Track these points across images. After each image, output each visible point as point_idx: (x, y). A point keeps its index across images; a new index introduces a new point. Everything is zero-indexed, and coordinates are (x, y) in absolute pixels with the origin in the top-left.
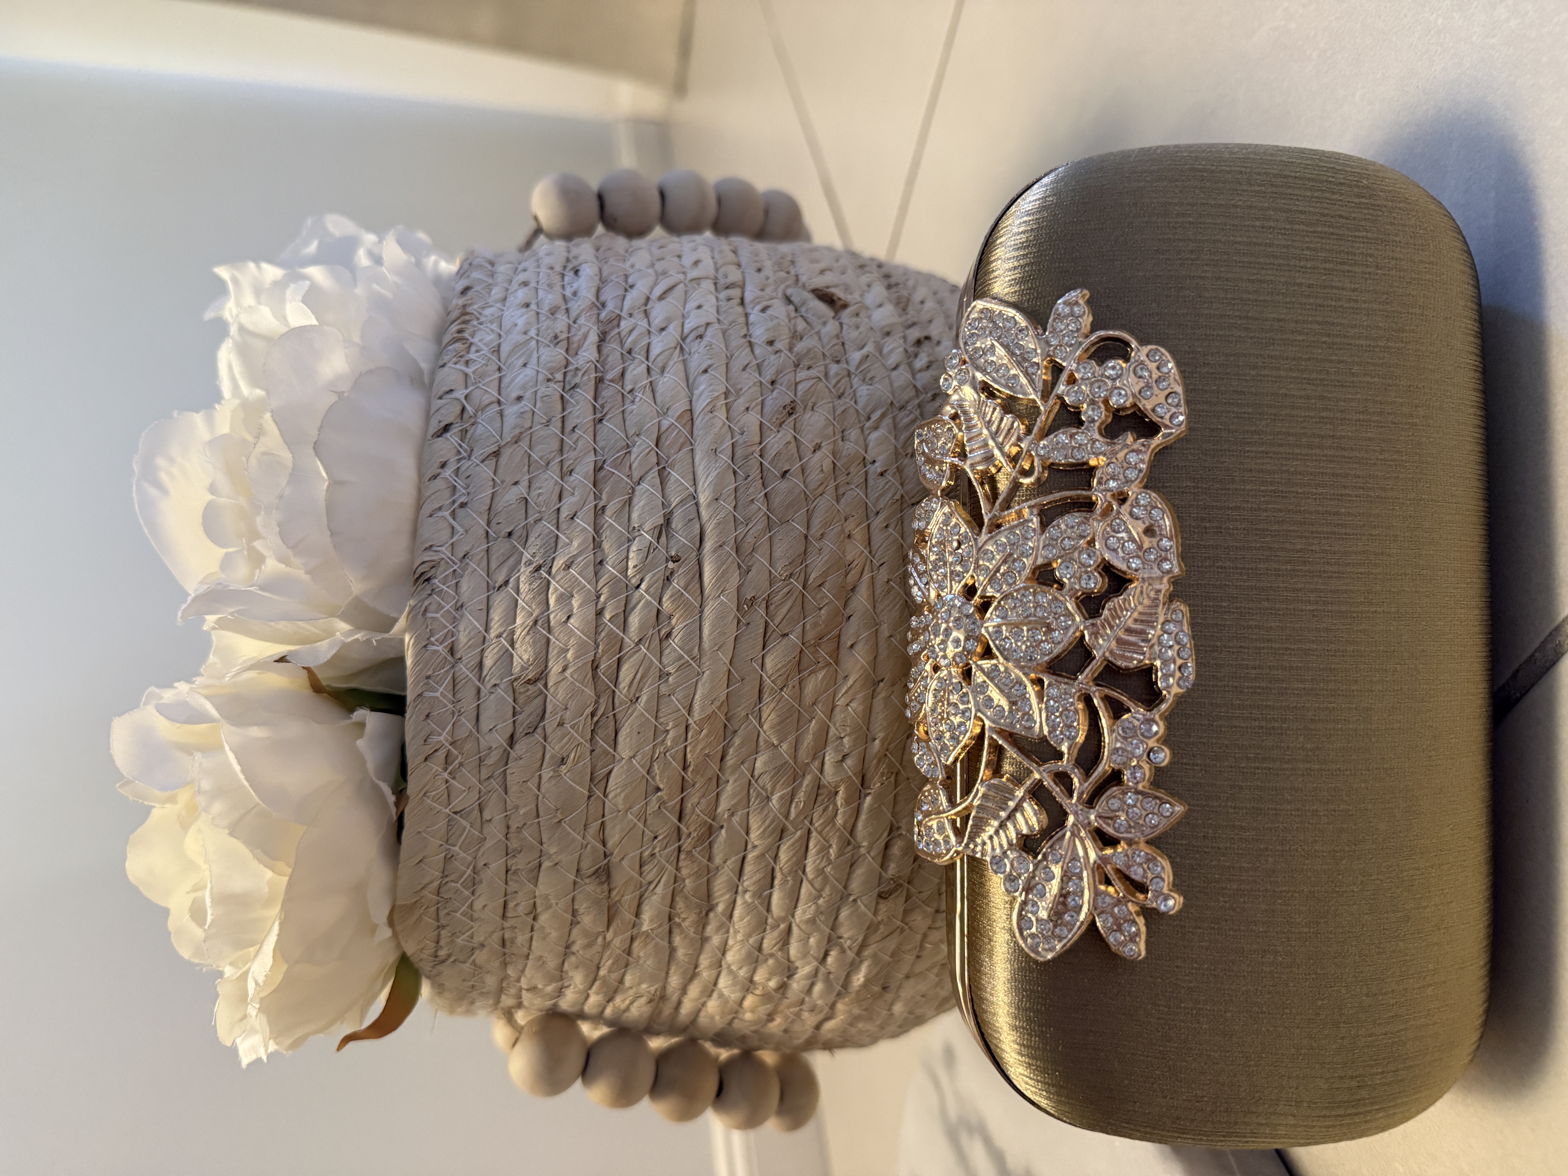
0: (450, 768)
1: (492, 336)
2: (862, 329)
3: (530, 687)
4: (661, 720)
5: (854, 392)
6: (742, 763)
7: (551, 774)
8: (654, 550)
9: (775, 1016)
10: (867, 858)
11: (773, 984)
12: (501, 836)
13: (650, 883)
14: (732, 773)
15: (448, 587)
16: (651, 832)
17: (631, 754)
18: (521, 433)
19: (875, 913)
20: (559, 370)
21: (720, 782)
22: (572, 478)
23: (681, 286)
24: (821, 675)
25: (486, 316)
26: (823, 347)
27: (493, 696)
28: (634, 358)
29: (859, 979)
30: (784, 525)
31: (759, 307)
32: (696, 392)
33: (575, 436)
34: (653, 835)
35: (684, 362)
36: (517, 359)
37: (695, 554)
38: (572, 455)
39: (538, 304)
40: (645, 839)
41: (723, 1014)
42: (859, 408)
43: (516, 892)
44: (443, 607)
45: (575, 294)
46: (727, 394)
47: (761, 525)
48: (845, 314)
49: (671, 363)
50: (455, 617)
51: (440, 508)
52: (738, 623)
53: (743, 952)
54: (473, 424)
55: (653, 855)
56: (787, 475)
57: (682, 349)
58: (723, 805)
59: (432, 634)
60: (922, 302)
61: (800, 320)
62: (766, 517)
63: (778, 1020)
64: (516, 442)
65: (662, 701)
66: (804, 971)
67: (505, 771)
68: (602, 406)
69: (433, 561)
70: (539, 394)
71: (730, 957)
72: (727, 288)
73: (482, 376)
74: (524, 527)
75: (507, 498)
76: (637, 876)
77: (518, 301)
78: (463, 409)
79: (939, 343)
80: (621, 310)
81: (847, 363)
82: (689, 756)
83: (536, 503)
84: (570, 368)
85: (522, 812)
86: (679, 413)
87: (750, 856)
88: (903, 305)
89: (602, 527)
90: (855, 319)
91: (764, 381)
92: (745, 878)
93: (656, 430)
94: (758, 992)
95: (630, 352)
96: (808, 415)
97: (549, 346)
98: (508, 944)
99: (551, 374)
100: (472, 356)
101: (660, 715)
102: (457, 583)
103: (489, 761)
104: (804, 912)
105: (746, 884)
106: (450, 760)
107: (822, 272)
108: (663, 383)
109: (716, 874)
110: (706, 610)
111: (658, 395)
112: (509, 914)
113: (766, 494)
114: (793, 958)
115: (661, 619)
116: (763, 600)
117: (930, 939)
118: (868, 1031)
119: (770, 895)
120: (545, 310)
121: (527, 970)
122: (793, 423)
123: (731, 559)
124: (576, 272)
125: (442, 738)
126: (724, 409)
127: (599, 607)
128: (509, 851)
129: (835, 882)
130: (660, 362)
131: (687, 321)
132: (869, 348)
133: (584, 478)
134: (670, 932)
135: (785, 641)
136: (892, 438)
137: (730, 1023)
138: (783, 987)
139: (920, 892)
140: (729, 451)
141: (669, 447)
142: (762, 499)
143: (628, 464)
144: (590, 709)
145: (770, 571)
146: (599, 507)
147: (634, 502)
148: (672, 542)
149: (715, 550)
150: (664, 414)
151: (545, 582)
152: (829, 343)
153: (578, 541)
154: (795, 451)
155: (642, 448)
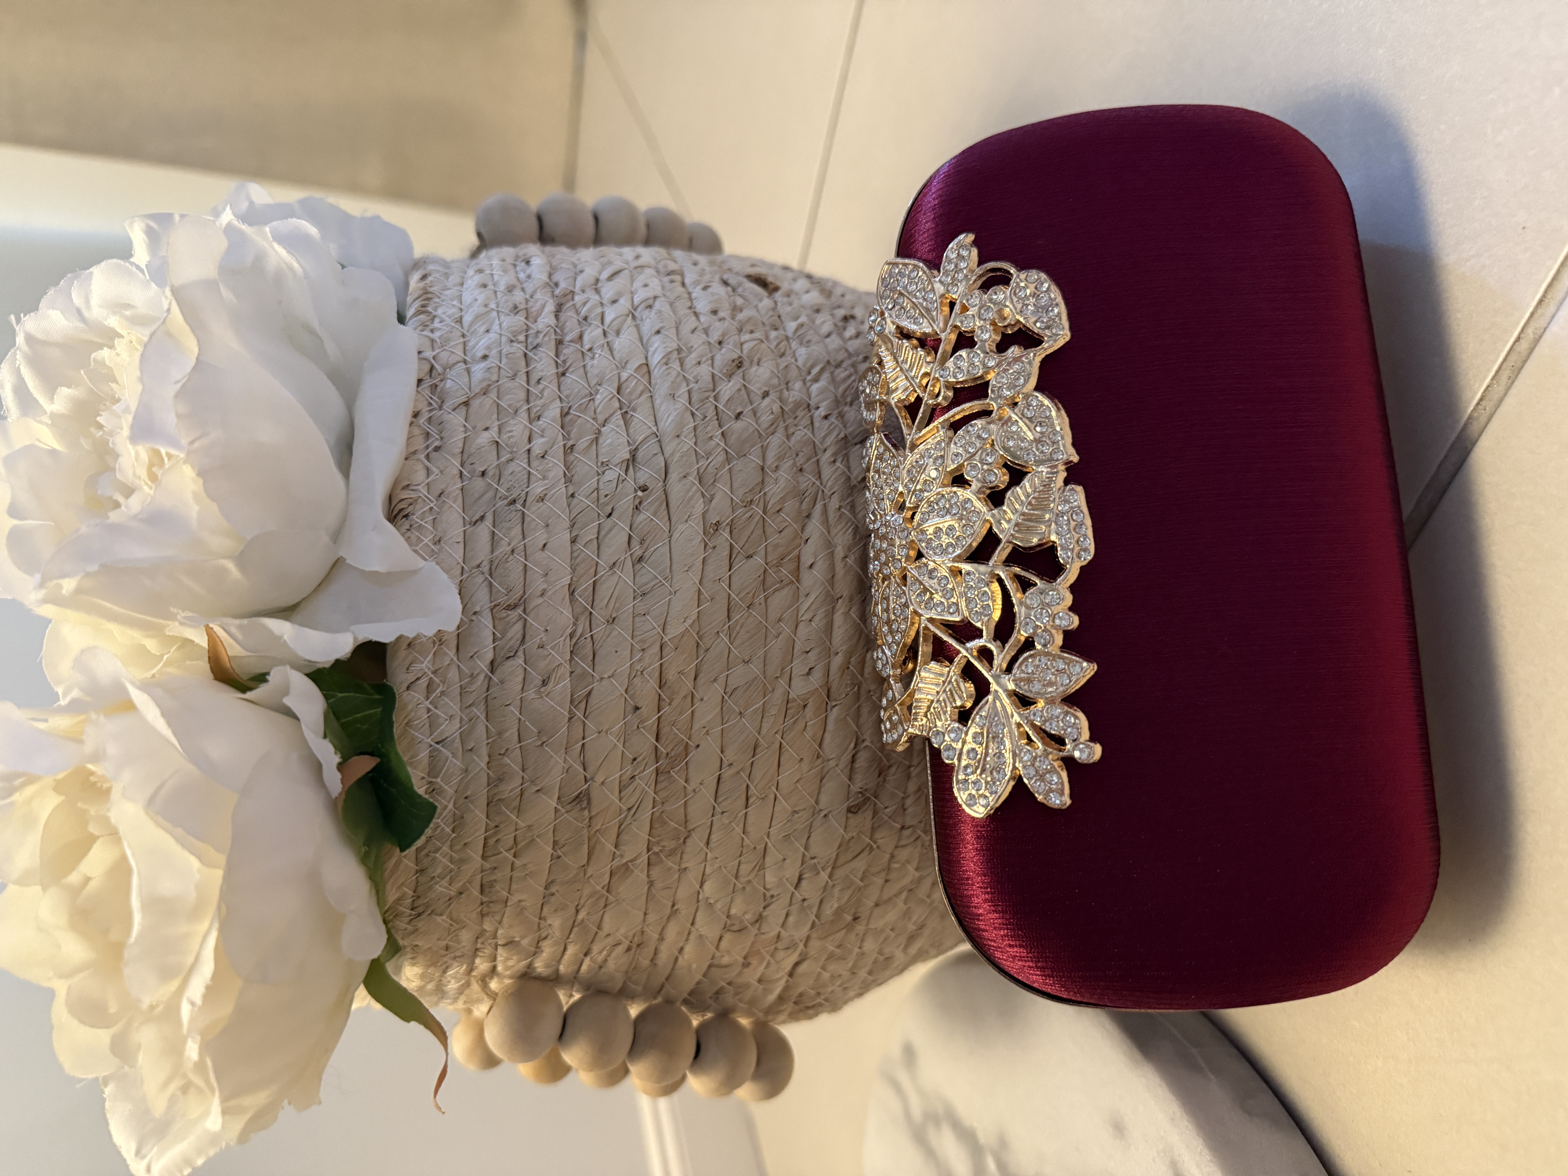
0: (432, 697)
1: (454, 310)
2: (793, 306)
3: (509, 612)
4: (637, 639)
5: (794, 353)
6: (715, 680)
7: (532, 696)
8: (623, 481)
9: (749, 960)
10: (836, 771)
11: (749, 916)
12: (482, 765)
13: (629, 809)
14: (707, 691)
15: (426, 523)
16: (631, 753)
17: (611, 674)
18: (489, 385)
19: (846, 829)
20: (521, 332)
21: (695, 699)
22: (540, 422)
23: (626, 271)
24: (784, 593)
25: (447, 296)
26: (762, 317)
27: (473, 624)
28: (590, 324)
30: (742, 459)
31: (701, 287)
32: (652, 349)
33: (541, 386)
34: (631, 757)
35: (637, 327)
36: (479, 326)
37: (661, 484)
38: (540, 402)
39: (494, 285)
40: (625, 762)
41: (702, 961)
42: (800, 363)
43: (497, 827)
45: (529, 277)
46: (679, 350)
47: (722, 457)
48: (778, 296)
49: (625, 327)
50: (433, 550)
51: (415, 452)
52: (705, 547)
53: (721, 880)
55: (632, 778)
56: (741, 417)
57: (634, 317)
58: (699, 723)
60: (842, 296)
61: (737, 297)
62: (724, 452)
64: (484, 393)
65: (638, 620)
67: (486, 698)
68: (564, 362)
69: (411, 499)
70: (504, 351)
71: (708, 888)
72: (668, 274)
73: (448, 340)
74: (496, 467)
75: (479, 441)
76: (617, 801)
78: (432, 368)
80: (574, 287)
81: (784, 330)
82: (665, 674)
83: (507, 445)
84: (531, 332)
85: (503, 737)
86: (637, 365)
87: (725, 776)
88: (827, 293)
89: (572, 463)
90: (786, 299)
91: (712, 341)
92: (721, 799)
93: (617, 380)
95: (585, 319)
96: (755, 368)
97: (509, 315)
98: (487, 890)
99: (514, 336)
100: (436, 325)
101: (636, 633)
102: (434, 519)
103: (471, 689)
104: (779, 830)
105: (722, 804)
106: (432, 688)
108: (620, 343)
109: (693, 797)
110: (674, 534)
111: (615, 353)
112: (489, 853)
113: (723, 433)
114: (769, 885)
115: (632, 546)
116: (727, 525)
117: (897, 859)
119: (746, 816)
120: (502, 287)
121: (505, 920)
122: (741, 375)
123: (695, 488)
124: (528, 263)
125: (423, 667)
126: (677, 363)
127: (573, 534)
128: (491, 781)
129: (808, 797)
130: (615, 325)
131: (636, 296)
132: (803, 319)
133: (552, 421)
134: (649, 864)
135: (750, 562)
136: (832, 389)
137: (706, 975)
138: (760, 920)
139: (886, 808)
140: (686, 395)
141: (630, 393)
142: (720, 436)
143: (593, 409)
144: (569, 631)
145: (732, 499)
146: (567, 447)
147: (601, 441)
148: (639, 474)
149: (680, 480)
150: (623, 368)
151: (520, 514)
152: (766, 314)
153: (551, 475)
154: (746, 397)
155: (604, 395)
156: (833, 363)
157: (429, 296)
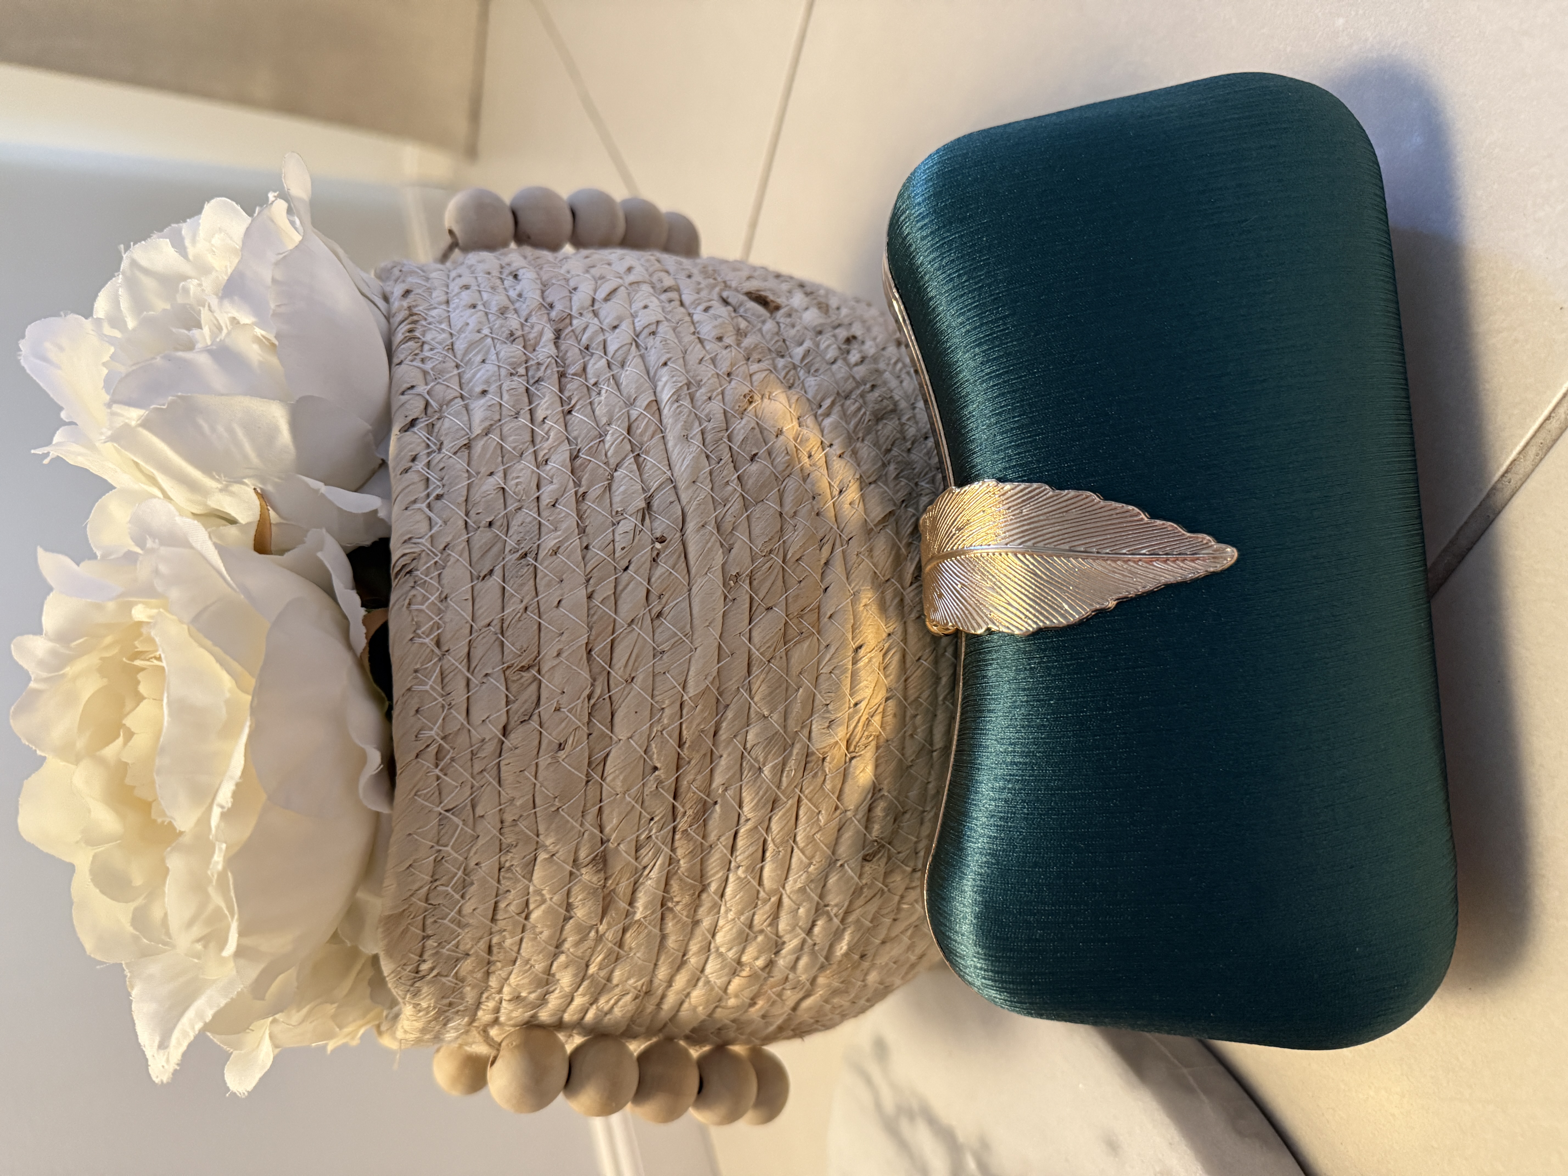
0: (442, 764)
1: (444, 336)
2: (798, 328)
3: (523, 674)
4: (657, 699)
5: (803, 382)
6: (735, 736)
7: (549, 761)
8: (640, 532)
9: (756, 1000)
10: (853, 821)
11: (760, 963)
12: (495, 832)
13: (645, 868)
14: (726, 747)
15: (431, 578)
16: (648, 814)
17: (629, 735)
18: (491, 425)
19: (860, 876)
20: (520, 365)
21: (714, 757)
22: (548, 467)
23: (622, 288)
24: (806, 645)
25: (434, 317)
26: (768, 343)
27: (484, 686)
28: (593, 354)
29: (842, 947)
30: (759, 505)
31: (701, 308)
32: (660, 384)
33: (546, 427)
34: (649, 817)
35: (643, 357)
36: (474, 355)
37: (679, 534)
38: (546, 445)
39: (484, 305)
40: (642, 822)
41: (707, 1003)
42: (810, 396)
43: (508, 891)
44: (429, 599)
45: (520, 295)
46: (689, 385)
47: (739, 504)
48: (780, 314)
49: (630, 358)
50: (439, 609)
51: (415, 502)
52: (725, 600)
53: (734, 930)
54: (438, 419)
55: (649, 837)
56: (756, 458)
57: (637, 344)
58: (718, 780)
59: (418, 626)
60: (838, 309)
61: (740, 319)
62: (741, 498)
63: (760, 1003)
64: (486, 434)
65: (658, 679)
66: (791, 944)
67: (499, 763)
68: (570, 398)
69: (414, 553)
70: (505, 387)
71: (720, 938)
72: (665, 291)
73: (441, 372)
74: (503, 516)
75: (484, 488)
76: (633, 861)
77: (463, 303)
78: (427, 404)
79: (863, 342)
80: (571, 310)
81: (791, 357)
82: (685, 732)
83: (514, 493)
84: (531, 363)
85: (518, 803)
86: (646, 403)
87: (742, 831)
88: (824, 308)
89: (584, 513)
90: (788, 320)
91: (720, 373)
92: (738, 853)
93: (626, 419)
94: (744, 974)
95: (587, 348)
96: (766, 404)
97: (505, 343)
98: (495, 950)
99: (514, 369)
100: (427, 354)
101: (656, 693)
102: (440, 575)
103: (482, 754)
104: (795, 882)
105: (739, 859)
106: (440, 756)
107: (749, 278)
108: (626, 376)
109: (709, 852)
110: (694, 588)
111: (622, 387)
112: (500, 916)
113: (739, 478)
114: (781, 932)
115: (650, 601)
116: (747, 576)
117: (906, 900)
118: (841, 1006)
119: (762, 869)
120: (494, 309)
121: (513, 976)
122: (753, 411)
123: (714, 538)
124: (516, 276)
125: (433, 733)
126: (688, 399)
127: (590, 590)
128: (504, 846)
129: (825, 848)
130: (620, 356)
131: (636, 320)
132: (808, 344)
133: (561, 466)
134: (663, 918)
135: (771, 614)
136: (844, 424)
137: (710, 1015)
138: (770, 964)
139: (899, 853)
140: (699, 436)
141: (641, 435)
142: (736, 481)
143: (604, 452)
144: (587, 692)
145: (751, 548)
146: (580, 493)
147: (614, 487)
148: (656, 524)
149: (698, 531)
150: (631, 404)
151: (532, 569)
152: (771, 339)
153: (564, 526)
154: (759, 436)
155: (615, 436)
156: (843, 394)
157: (415, 318)
